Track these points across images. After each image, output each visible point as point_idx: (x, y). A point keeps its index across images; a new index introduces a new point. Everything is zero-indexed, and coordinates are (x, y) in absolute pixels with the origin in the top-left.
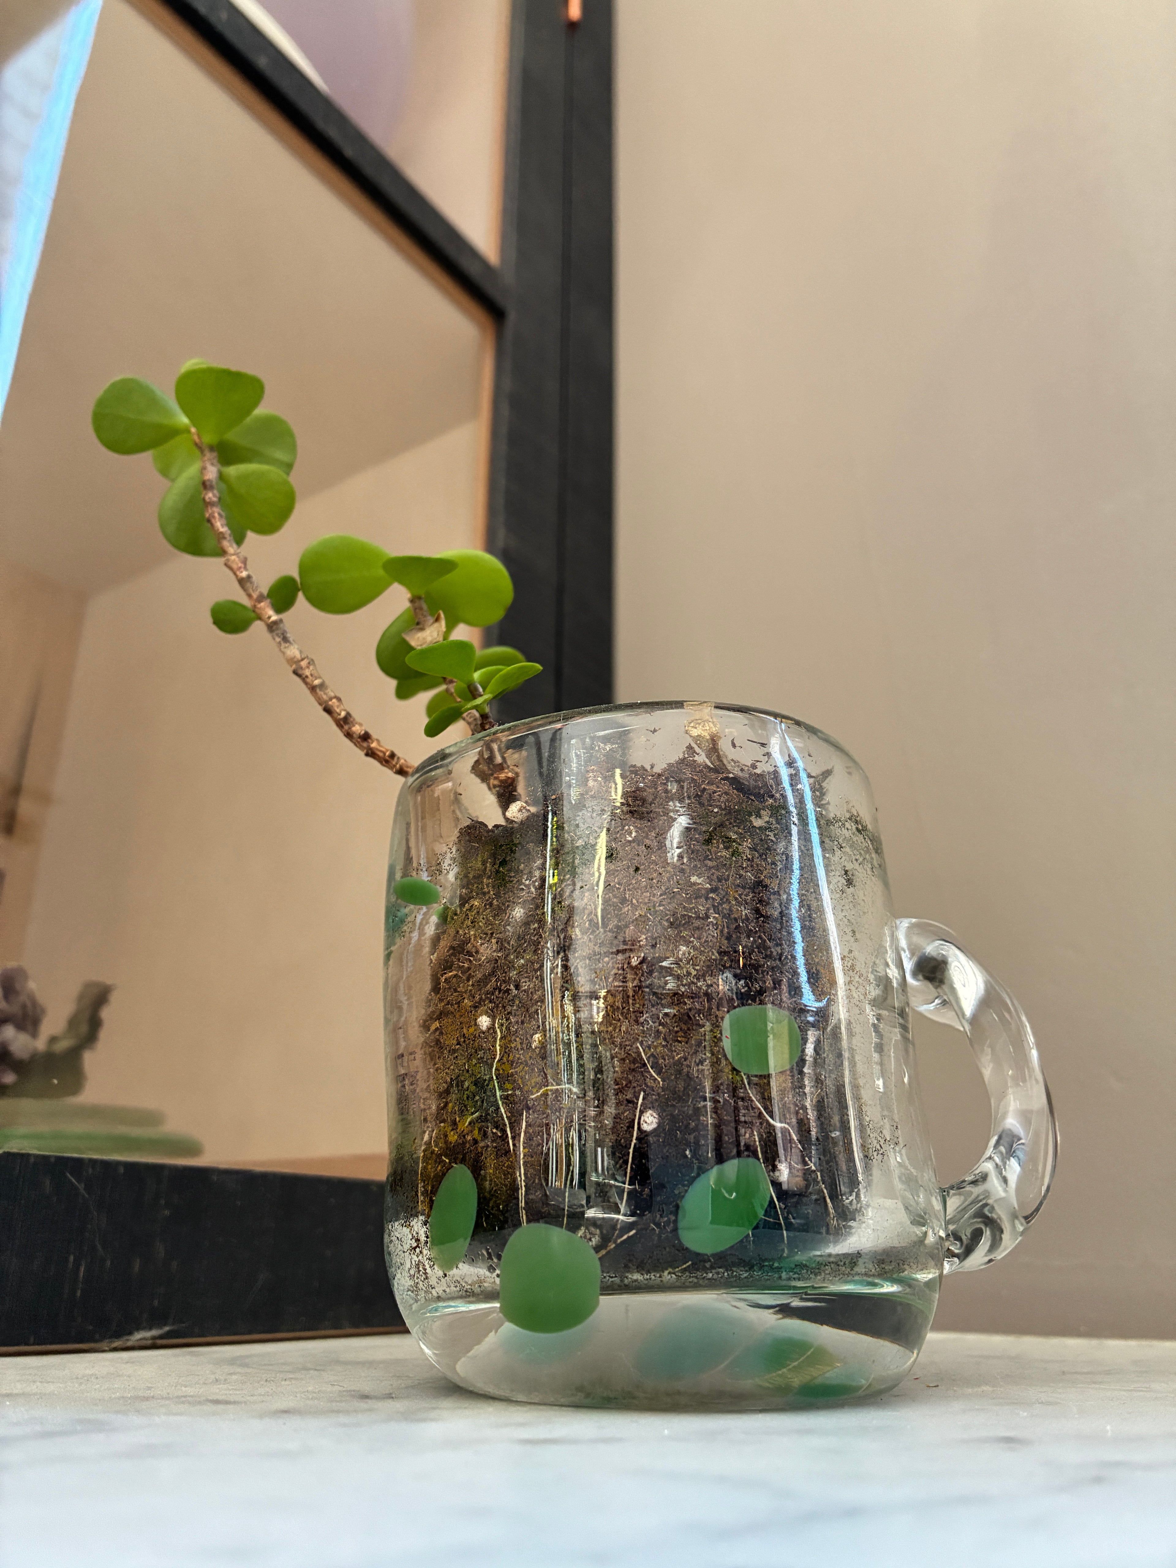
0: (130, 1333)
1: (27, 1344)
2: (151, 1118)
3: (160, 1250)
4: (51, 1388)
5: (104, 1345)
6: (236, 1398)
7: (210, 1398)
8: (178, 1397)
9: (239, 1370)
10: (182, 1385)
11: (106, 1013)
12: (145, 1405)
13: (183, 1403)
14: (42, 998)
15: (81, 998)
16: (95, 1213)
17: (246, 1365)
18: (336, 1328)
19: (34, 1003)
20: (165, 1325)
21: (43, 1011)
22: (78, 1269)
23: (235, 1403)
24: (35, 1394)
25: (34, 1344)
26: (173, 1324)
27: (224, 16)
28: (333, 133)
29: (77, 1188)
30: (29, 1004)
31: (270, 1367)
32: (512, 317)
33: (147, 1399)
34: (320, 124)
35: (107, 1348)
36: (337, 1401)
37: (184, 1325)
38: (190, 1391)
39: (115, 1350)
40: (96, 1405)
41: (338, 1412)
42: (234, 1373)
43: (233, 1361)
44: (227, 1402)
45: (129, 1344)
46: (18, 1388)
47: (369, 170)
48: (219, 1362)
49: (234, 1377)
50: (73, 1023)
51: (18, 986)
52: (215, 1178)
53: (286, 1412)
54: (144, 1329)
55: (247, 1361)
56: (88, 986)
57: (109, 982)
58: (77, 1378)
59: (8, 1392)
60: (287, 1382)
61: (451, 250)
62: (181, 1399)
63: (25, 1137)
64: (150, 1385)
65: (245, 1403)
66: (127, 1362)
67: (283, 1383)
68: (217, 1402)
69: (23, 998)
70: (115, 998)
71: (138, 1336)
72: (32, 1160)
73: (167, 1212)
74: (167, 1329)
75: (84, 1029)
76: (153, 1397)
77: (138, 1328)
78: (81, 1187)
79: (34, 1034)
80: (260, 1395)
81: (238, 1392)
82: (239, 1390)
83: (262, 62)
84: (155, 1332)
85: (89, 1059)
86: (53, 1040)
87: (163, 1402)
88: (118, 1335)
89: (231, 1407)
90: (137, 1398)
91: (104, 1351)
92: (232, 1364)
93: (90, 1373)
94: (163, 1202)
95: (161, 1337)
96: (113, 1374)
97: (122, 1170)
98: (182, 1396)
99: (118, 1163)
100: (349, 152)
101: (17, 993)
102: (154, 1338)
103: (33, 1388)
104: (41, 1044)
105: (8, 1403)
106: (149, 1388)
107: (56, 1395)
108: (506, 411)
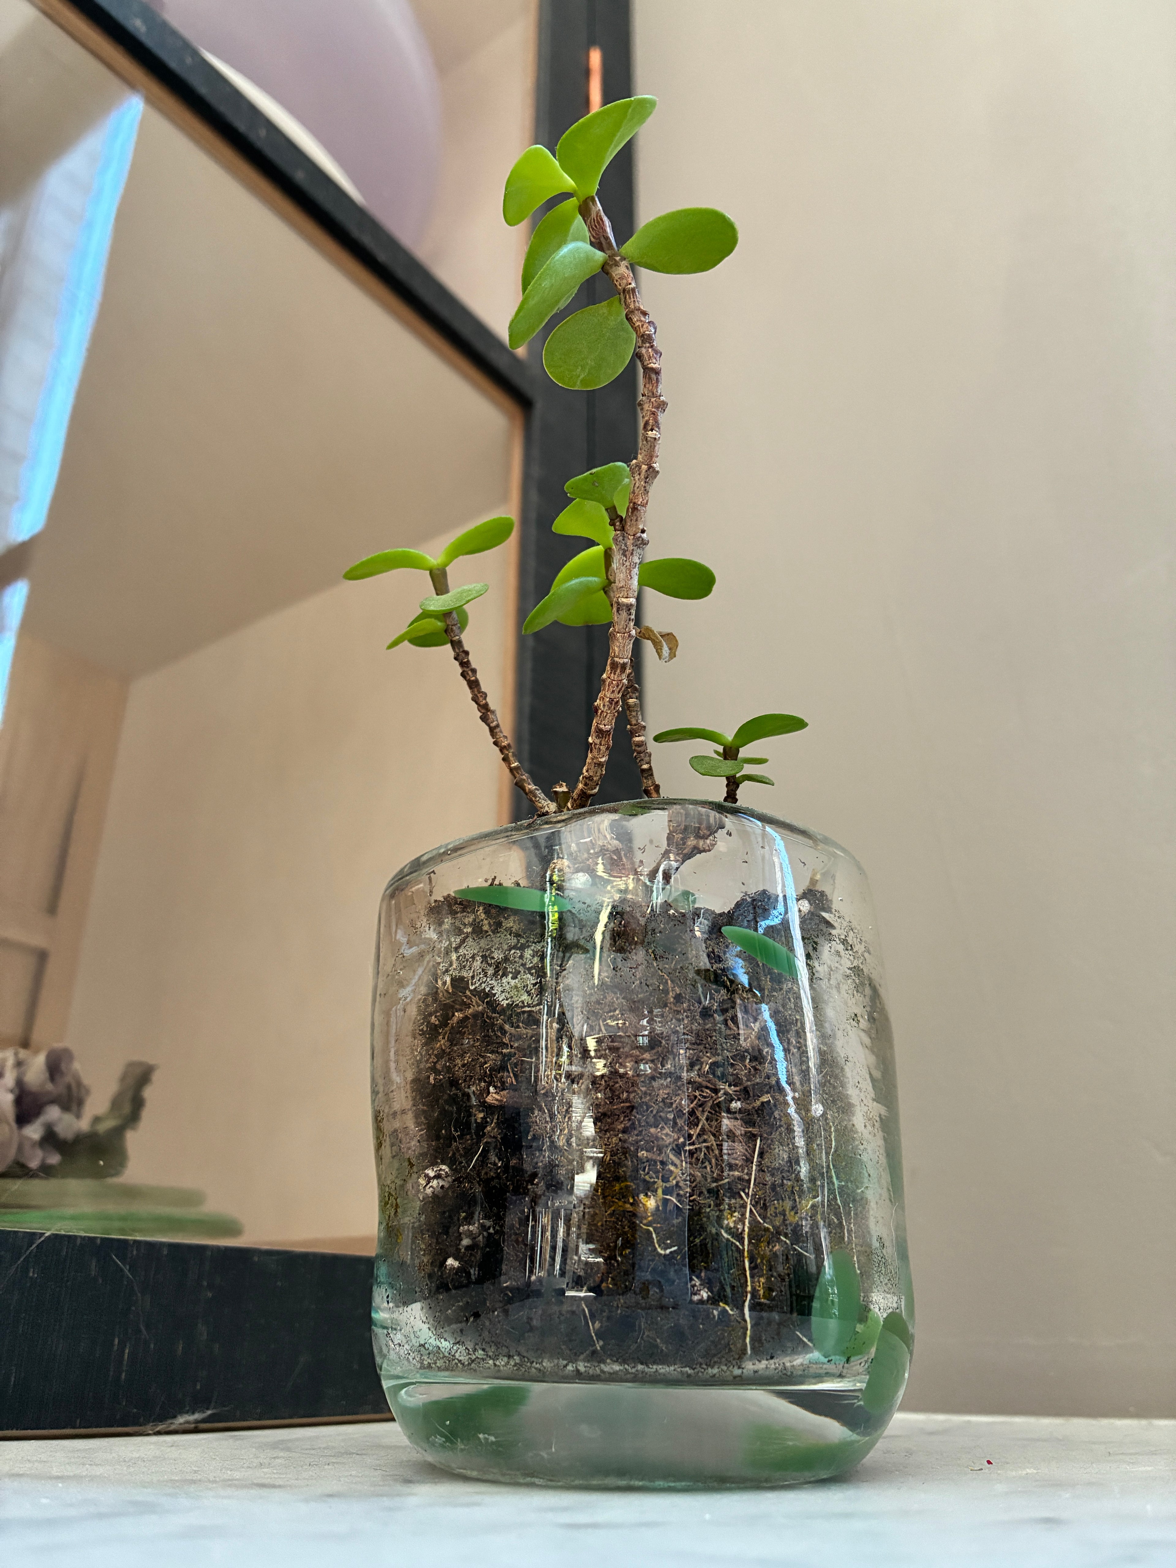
0: (175, 1417)
1: (74, 1428)
2: (192, 1198)
3: (202, 1331)
4: (99, 1471)
5: (148, 1428)
6: (281, 1483)
7: (255, 1481)
8: (224, 1480)
9: (282, 1454)
10: (227, 1469)
11: (148, 1093)
12: (192, 1488)
13: (230, 1486)
14: (86, 1080)
15: (123, 1079)
16: (139, 1295)
17: (288, 1449)
18: (376, 1412)
19: (79, 1084)
20: (208, 1409)
21: (88, 1092)
22: (123, 1352)
23: (280, 1486)
24: (85, 1476)
25: (80, 1427)
26: (215, 1408)
27: (263, 133)
28: (366, 240)
29: (122, 1270)
30: (74, 1085)
31: (313, 1452)
32: (539, 406)
33: (193, 1482)
34: (355, 232)
35: (151, 1432)
36: (380, 1486)
37: (226, 1409)
38: (237, 1475)
39: (159, 1433)
40: (145, 1487)
41: (382, 1495)
42: (277, 1457)
43: (275, 1446)
44: (274, 1486)
45: (173, 1427)
46: (70, 1471)
47: (400, 273)
48: (262, 1447)
49: (279, 1461)
50: (116, 1104)
51: (63, 1066)
52: (256, 1259)
53: (330, 1496)
54: (187, 1412)
55: (290, 1445)
56: (131, 1065)
57: (151, 1062)
58: (125, 1461)
59: (59, 1474)
60: (330, 1467)
61: (480, 345)
62: (229, 1483)
63: (73, 1218)
64: (196, 1469)
65: (290, 1486)
66: (172, 1446)
67: (326, 1467)
68: (263, 1486)
69: (68, 1079)
70: (156, 1077)
71: (181, 1420)
72: (79, 1241)
73: (210, 1295)
74: (209, 1412)
75: (127, 1109)
76: (200, 1481)
77: (182, 1412)
78: (126, 1269)
79: (78, 1116)
80: (304, 1479)
81: (282, 1476)
82: (283, 1474)
83: (299, 176)
84: (197, 1416)
85: (133, 1140)
86: (97, 1120)
87: (210, 1485)
88: (162, 1418)
89: (277, 1490)
90: (186, 1481)
91: (148, 1435)
92: (274, 1448)
93: (138, 1455)
94: (205, 1283)
95: (204, 1421)
96: (160, 1457)
97: (165, 1252)
98: (229, 1480)
99: (162, 1244)
100: (382, 257)
101: (62, 1074)
102: (197, 1422)
103: (83, 1471)
104: (84, 1124)
105: (60, 1485)
106: (195, 1472)
107: (105, 1477)
108: (534, 496)
